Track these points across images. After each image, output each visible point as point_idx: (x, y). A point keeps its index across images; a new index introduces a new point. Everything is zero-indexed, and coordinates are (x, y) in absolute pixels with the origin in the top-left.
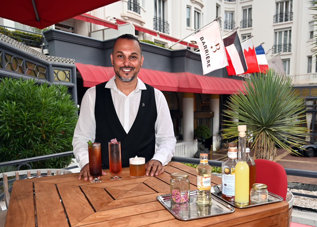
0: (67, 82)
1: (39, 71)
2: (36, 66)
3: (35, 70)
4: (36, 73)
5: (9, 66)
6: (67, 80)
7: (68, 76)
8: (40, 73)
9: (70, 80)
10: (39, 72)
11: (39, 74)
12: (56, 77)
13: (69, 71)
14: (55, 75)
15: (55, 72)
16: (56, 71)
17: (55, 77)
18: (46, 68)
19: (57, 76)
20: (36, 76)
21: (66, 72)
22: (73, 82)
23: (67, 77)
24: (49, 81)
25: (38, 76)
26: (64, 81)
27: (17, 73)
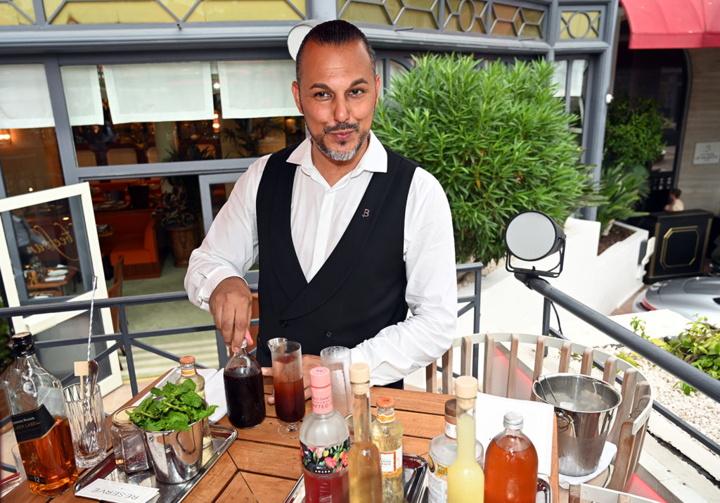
0: (590, 40)
1: (523, 21)
2: (518, 11)
3: (513, 20)
4: (516, 28)
5: (454, 21)
6: (591, 33)
7: (595, 25)
8: (526, 25)
9: (597, 35)
10: (524, 25)
11: (524, 28)
12: (566, 31)
13: (600, 12)
14: (562, 25)
15: (563, 19)
16: (566, 16)
17: (564, 29)
18: (542, 12)
19: (568, 28)
20: (516, 34)
21: (591, 15)
22: (605, 39)
23: (593, 28)
24: (547, 41)
25: (519, 34)
26: (583, 39)
27: (470, 34)
